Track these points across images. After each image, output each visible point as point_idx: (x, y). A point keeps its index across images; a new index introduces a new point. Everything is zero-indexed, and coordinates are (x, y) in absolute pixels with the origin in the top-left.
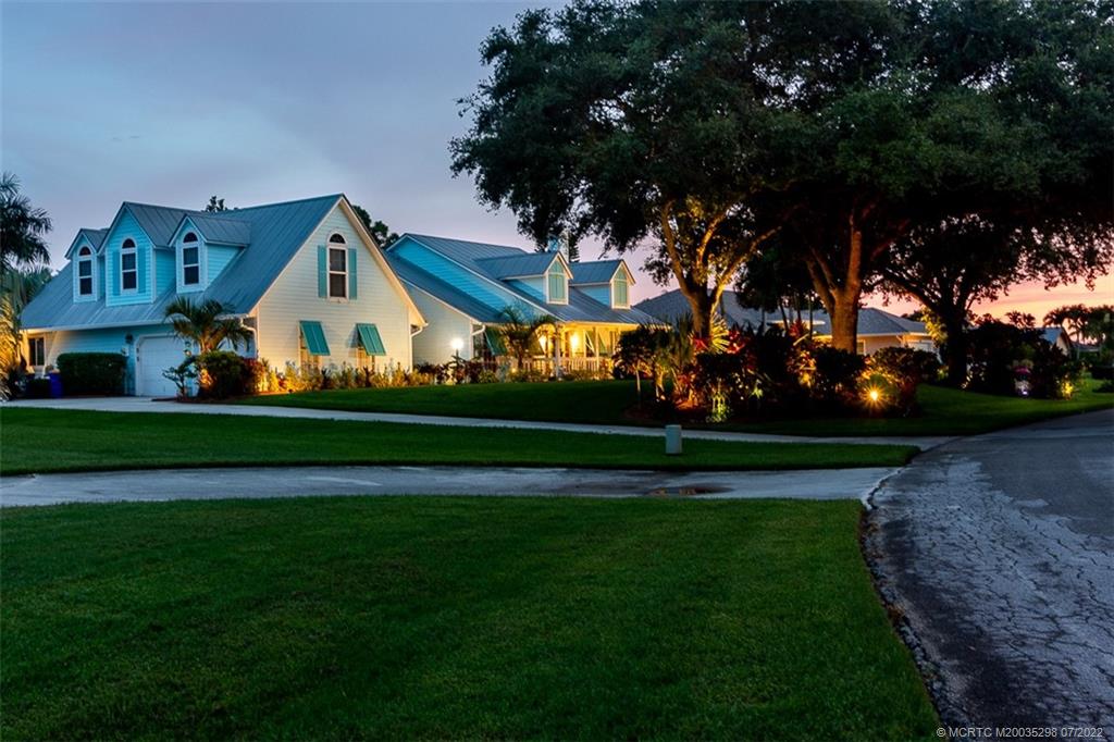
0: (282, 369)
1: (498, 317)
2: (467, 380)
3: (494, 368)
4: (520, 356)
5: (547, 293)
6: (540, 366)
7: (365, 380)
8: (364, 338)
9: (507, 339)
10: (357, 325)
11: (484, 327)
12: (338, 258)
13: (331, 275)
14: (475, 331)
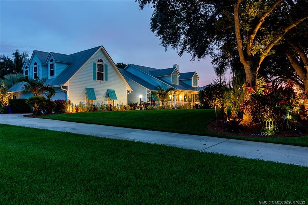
0: (78, 104)
1: (156, 88)
2: (143, 109)
3: (154, 105)
4: (163, 101)
5: (172, 81)
6: (170, 104)
7: (110, 108)
8: (110, 95)
9: (158, 95)
10: (108, 90)
11: (151, 91)
12: (101, 67)
13: (98, 72)
14: (148, 92)
